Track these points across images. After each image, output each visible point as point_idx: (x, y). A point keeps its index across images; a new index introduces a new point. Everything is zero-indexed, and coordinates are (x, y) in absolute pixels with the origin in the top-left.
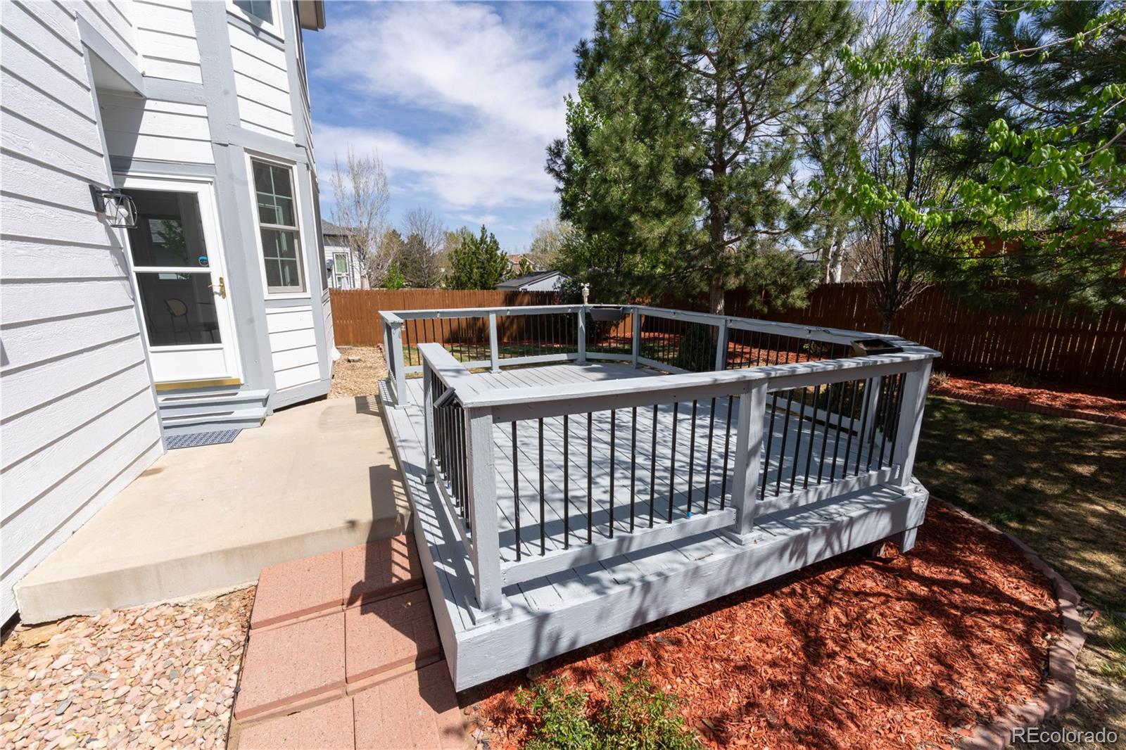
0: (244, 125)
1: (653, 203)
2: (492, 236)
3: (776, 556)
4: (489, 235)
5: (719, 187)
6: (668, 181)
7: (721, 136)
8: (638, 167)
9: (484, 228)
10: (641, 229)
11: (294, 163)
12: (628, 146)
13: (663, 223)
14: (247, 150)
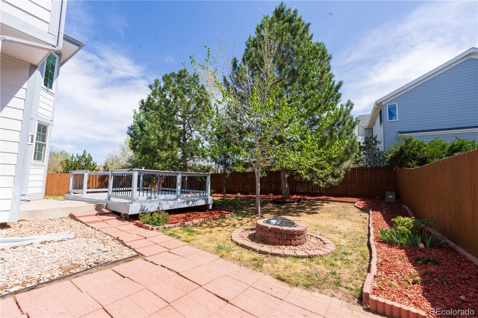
0: (39, 114)
1: (164, 147)
2: (89, 155)
3: (183, 203)
4: (88, 154)
5: (184, 145)
6: (169, 141)
7: (184, 132)
8: (160, 137)
9: (85, 151)
10: (160, 153)
11: (50, 125)
12: (157, 131)
13: (167, 152)
14: (38, 121)
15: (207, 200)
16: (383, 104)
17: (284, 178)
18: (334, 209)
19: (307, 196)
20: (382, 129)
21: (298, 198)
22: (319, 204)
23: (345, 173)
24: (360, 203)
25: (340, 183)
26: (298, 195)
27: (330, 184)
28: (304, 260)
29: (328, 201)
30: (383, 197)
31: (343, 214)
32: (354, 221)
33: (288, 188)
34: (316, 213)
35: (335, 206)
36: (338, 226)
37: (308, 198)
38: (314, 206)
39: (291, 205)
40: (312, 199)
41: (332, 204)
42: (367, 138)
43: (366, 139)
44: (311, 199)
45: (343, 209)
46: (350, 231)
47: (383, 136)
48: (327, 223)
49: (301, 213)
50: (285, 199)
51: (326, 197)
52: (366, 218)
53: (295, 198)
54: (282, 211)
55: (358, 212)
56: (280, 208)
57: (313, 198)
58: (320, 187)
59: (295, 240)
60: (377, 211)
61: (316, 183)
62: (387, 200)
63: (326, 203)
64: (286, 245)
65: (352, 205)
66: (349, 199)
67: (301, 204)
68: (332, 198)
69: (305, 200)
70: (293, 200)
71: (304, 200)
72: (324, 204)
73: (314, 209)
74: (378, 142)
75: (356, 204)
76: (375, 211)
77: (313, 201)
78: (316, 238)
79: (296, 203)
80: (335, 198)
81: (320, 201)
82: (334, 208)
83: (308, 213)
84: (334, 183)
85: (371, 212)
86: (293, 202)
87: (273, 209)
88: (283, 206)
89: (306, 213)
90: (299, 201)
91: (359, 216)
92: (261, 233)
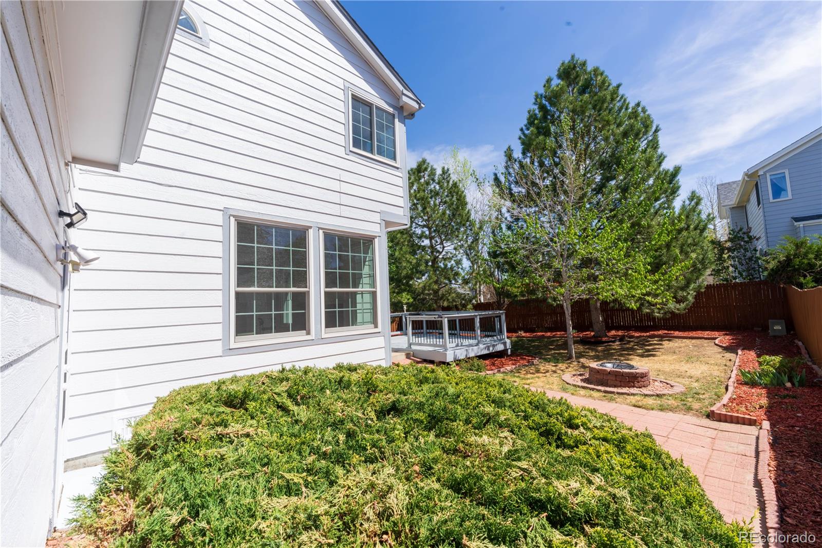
3: (485, 349)
15: (505, 344)
16: (761, 173)
17: (596, 308)
18: (680, 349)
19: (633, 330)
20: (761, 214)
21: (619, 335)
22: (655, 342)
23: (695, 293)
24: (724, 339)
25: (688, 309)
26: (618, 331)
27: (672, 313)
28: (654, 397)
29: (670, 338)
30: (766, 328)
31: (695, 356)
32: (711, 364)
33: (602, 322)
34: (654, 355)
35: (683, 345)
36: (687, 370)
37: (637, 334)
38: (648, 345)
39: (610, 345)
40: (643, 336)
41: (676, 342)
42: (734, 232)
43: (732, 233)
44: (640, 336)
45: (696, 348)
46: (705, 375)
47: (763, 226)
48: (672, 367)
49: (631, 357)
50: (599, 337)
51: (666, 332)
52: (730, 360)
53: (615, 335)
54: (600, 354)
55: (720, 353)
56: (597, 351)
57: (645, 334)
58: (654, 318)
59: (638, 382)
60: (750, 351)
61: (647, 311)
62: (771, 333)
63: (667, 340)
64: (629, 387)
65: (711, 343)
66: (706, 334)
67: (627, 344)
68: (677, 333)
69: (632, 337)
70: (613, 338)
71: (630, 338)
72: (664, 343)
73: (648, 351)
74: (755, 237)
75: (717, 341)
76: (746, 349)
77: (644, 339)
78: (661, 382)
79: (617, 343)
80: (681, 333)
81: (656, 339)
82: (681, 347)
83: (642, 356)
84: (678, 309)
85: (740, 352)
86: (614, 342)
87: (587, 353)
88: (600, 348)
89: (638, 356)
90: (622, 339)
91: (721, 357)
92: (598, 377)
